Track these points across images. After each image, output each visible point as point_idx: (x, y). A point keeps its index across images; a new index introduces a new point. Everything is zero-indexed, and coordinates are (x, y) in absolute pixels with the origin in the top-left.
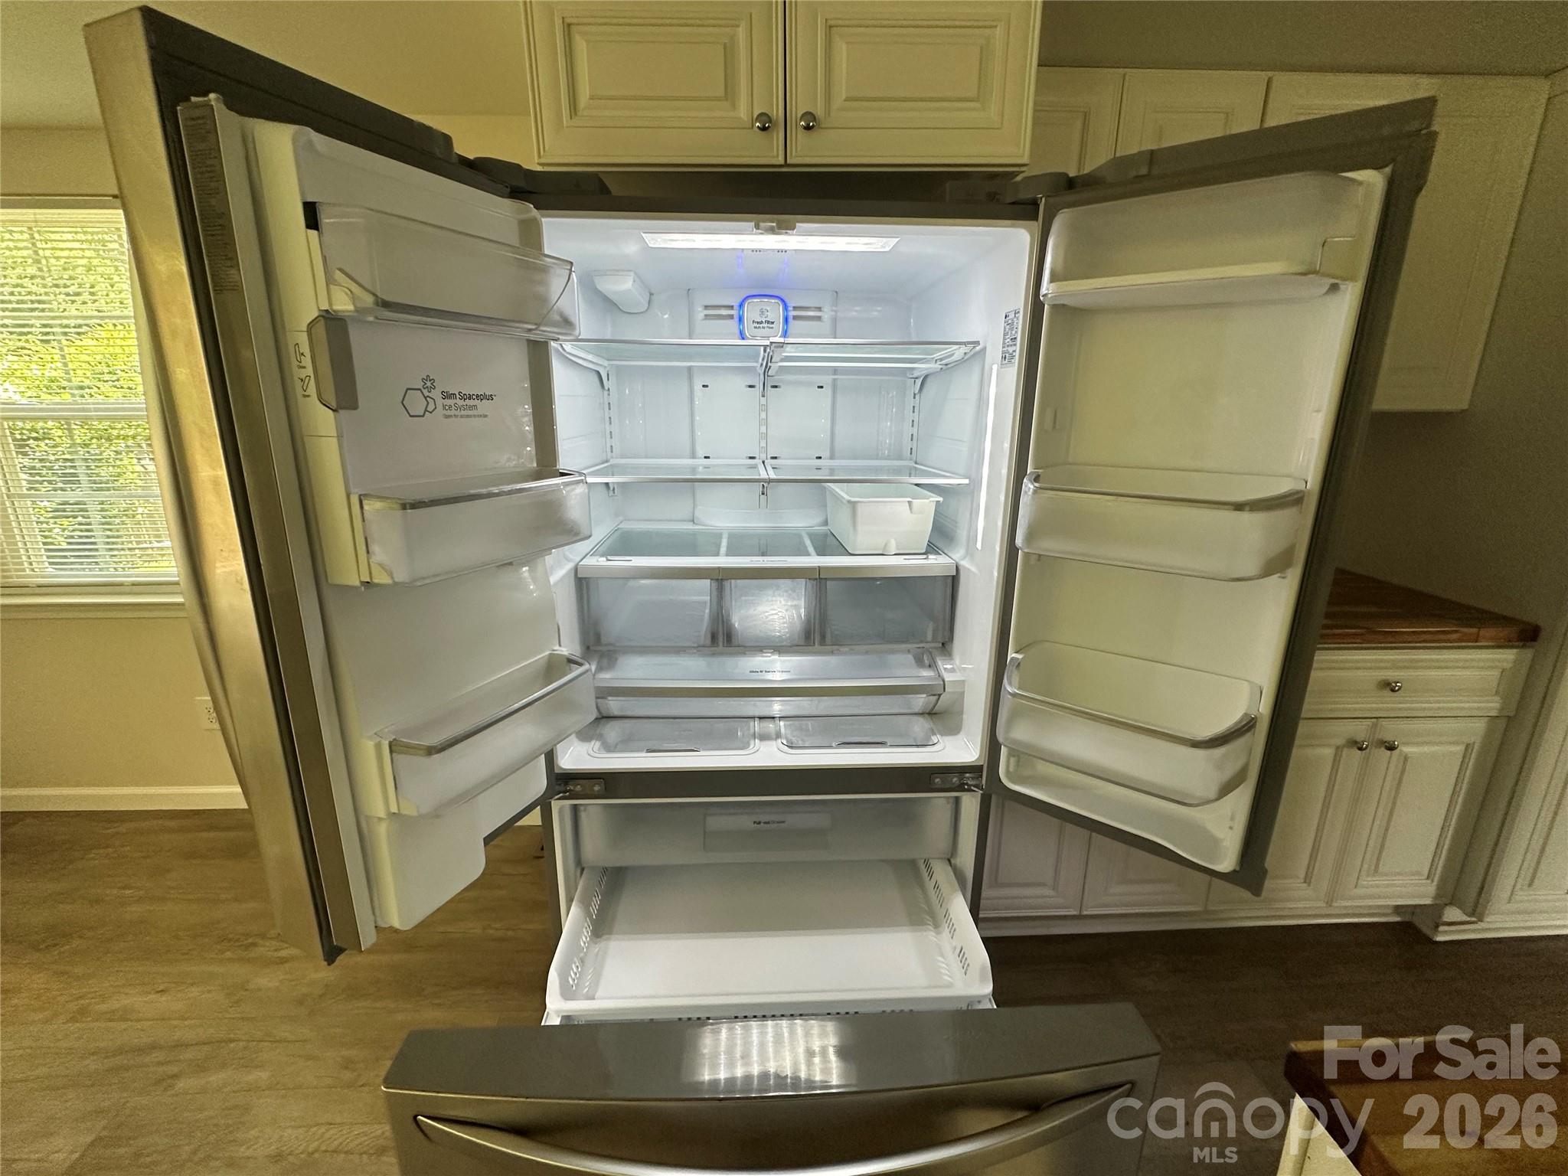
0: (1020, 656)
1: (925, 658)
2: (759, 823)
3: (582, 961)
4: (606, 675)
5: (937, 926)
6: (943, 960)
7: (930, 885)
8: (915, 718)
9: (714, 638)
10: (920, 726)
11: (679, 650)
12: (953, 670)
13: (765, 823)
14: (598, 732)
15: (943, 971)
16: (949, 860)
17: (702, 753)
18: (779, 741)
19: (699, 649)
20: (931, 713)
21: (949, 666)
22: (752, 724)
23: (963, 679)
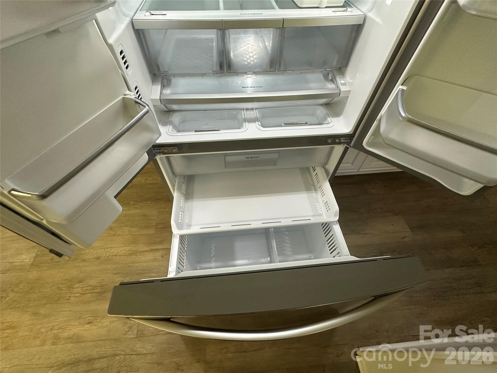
0: (405, 88)
1: (330, 75)
2: (248, 158)
3: (183, 212)
4: (167, 91)
5: (316, 190)
6: (319, 205)
7: (314, 174)
8: (319, 107)
9: (221, 66)
10: (321, 111)
11: (203, 75)
12: (344, 84)
13: (250, 158)
14: (169, 119)
15: (318, 209)
16: (323, 167)
17: (222, 131)
18: (257, 123)
19: (215, 73)
20: (327, 105)
21: (343, 82)
22: (243, 112)
23: (350, 90)
